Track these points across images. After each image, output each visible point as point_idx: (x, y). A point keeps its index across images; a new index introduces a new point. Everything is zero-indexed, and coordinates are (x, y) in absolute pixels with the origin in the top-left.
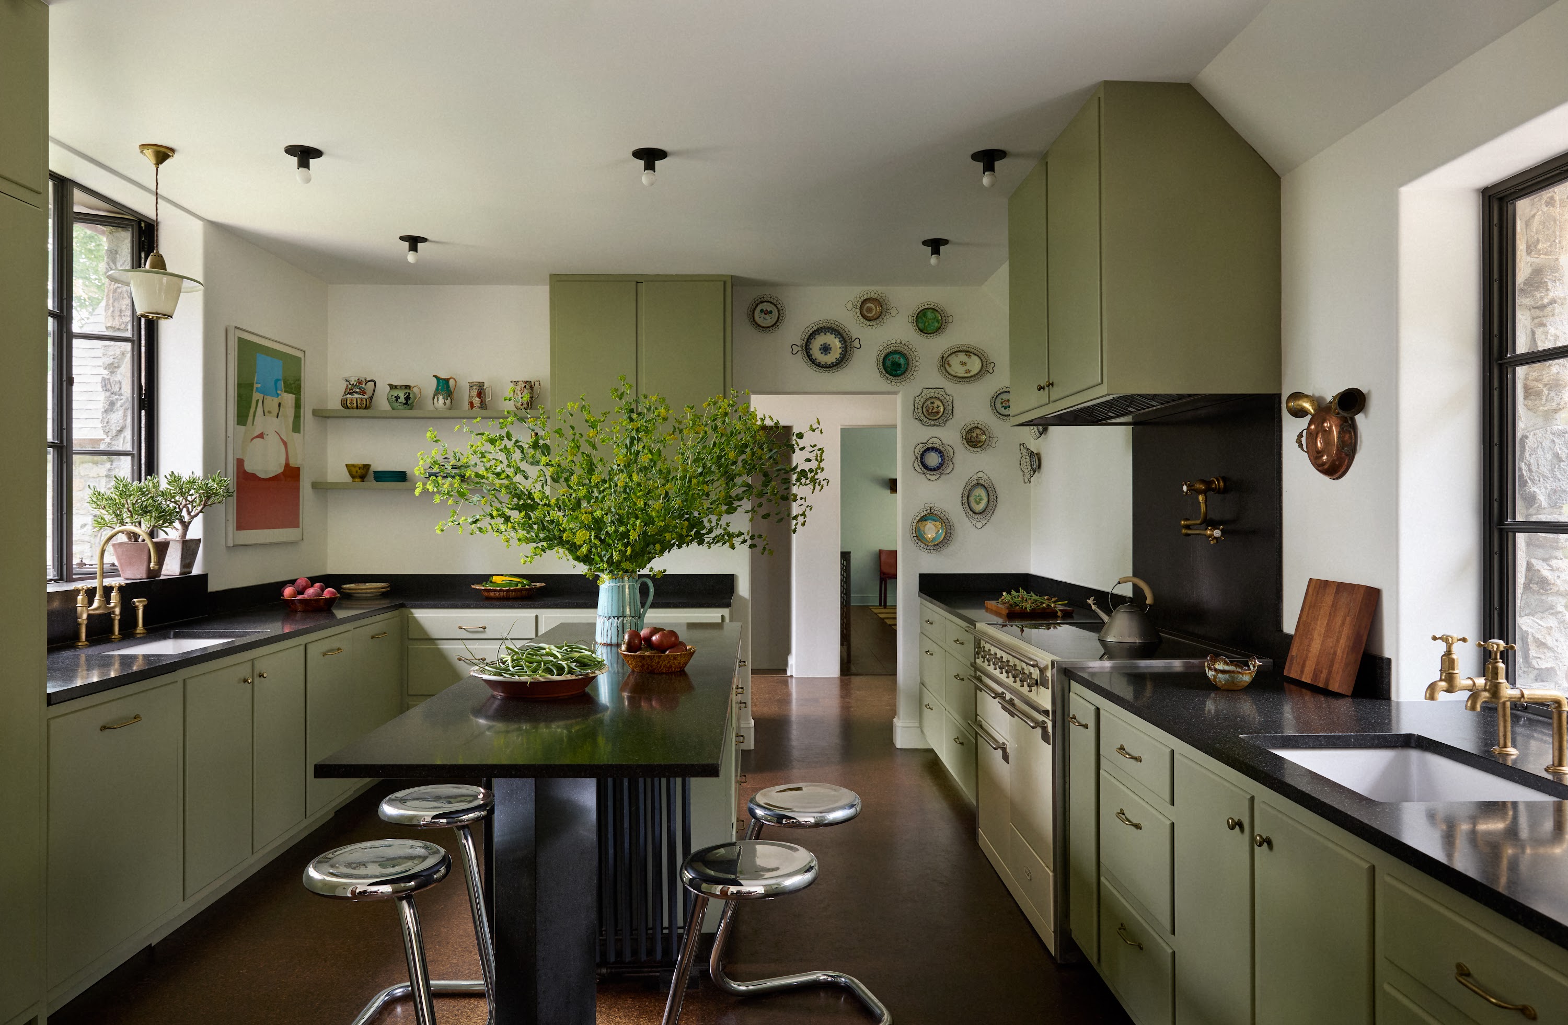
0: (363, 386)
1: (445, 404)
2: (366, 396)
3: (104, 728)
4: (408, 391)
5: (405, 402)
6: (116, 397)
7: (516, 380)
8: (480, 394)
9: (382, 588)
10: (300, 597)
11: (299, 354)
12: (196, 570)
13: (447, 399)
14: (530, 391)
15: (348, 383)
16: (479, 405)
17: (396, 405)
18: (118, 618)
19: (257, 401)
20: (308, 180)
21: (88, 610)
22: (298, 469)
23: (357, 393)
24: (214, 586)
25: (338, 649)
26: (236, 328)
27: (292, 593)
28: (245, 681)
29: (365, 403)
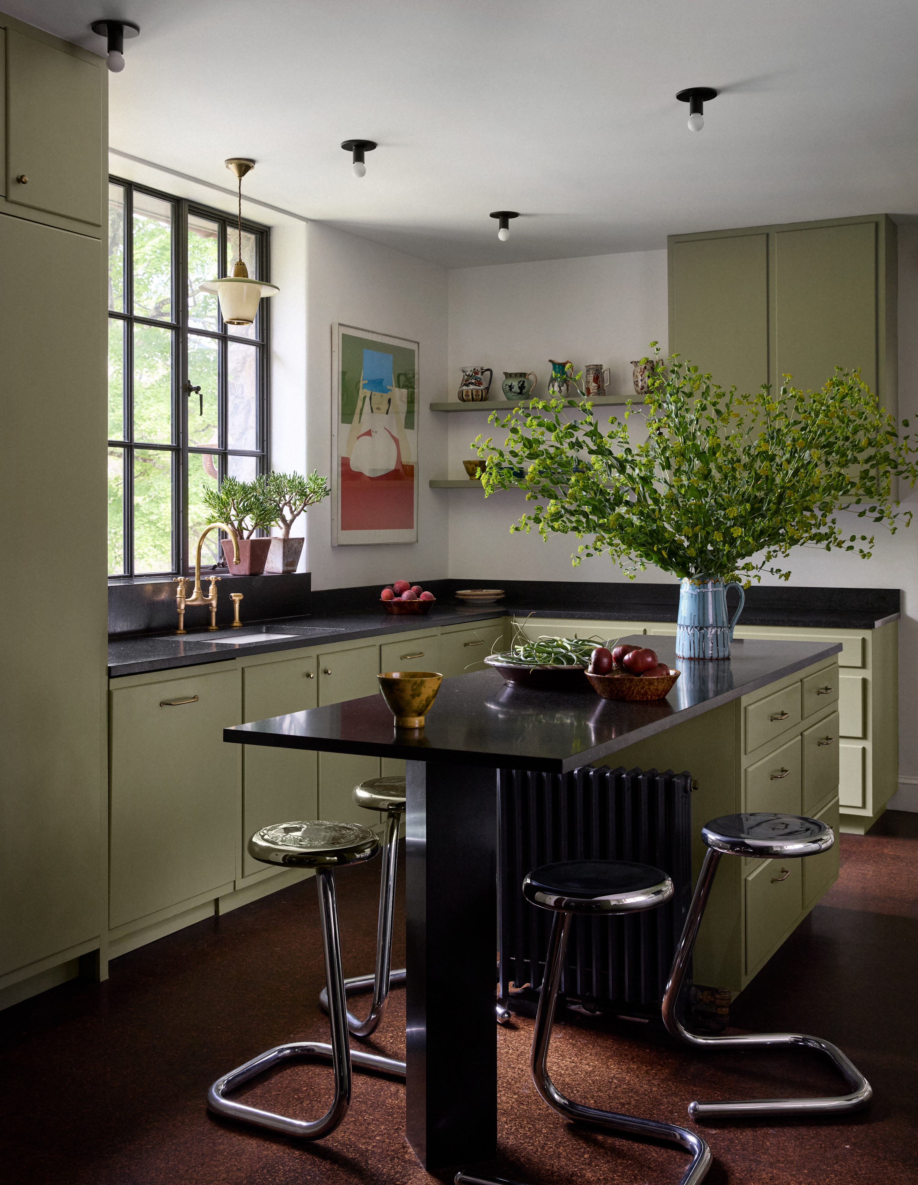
0: (479, 376)
1: (560, 391)
2: (482, 387)
3: (163, 704)
4: (522, 379)
5: (519, 391)
6: (240, 400)
7: (636, 361)
8: (596, 379)
9: (498, 595)
10: (396, 599)
11: (414, 347)
12: (301, 569)
13: (563, 386)
14: (651, 372)
15: (464, 374)
16: (595, 391)
17: (510, 394)
18: (215, 610)
19: (365, 398)
20: (362, 173)
21: (185, 602)
22: (412, 468)
23: (472, 384)
24: (316, 586)
25: (421, 653)
26: (340, 324)
27: (389, 595)
28: (308, 676)
29: (480, 394)
